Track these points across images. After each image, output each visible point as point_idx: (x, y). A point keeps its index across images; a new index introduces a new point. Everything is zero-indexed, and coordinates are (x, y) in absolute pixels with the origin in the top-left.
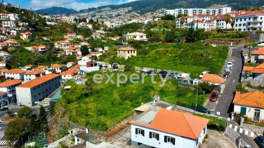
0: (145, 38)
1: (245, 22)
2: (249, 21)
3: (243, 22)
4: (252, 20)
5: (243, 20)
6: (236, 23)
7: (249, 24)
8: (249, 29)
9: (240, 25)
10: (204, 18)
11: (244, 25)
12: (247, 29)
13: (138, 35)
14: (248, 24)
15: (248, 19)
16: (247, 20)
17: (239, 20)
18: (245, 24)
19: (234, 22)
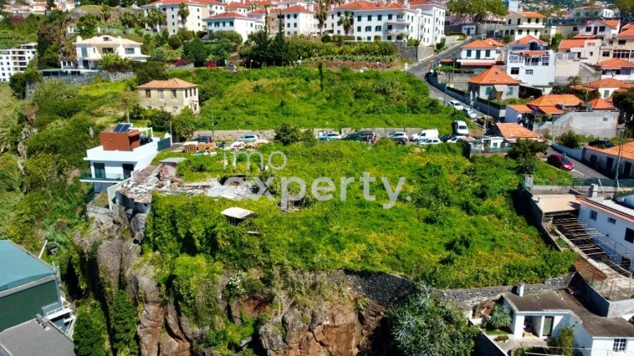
0: (138, 53)
1: (381, 23)
2: (390, 21)
3: (375, 22)
4: (394, 20)
5: (375, 19)
6: (356, 24)
7: (390, 27)
8: (389, 38)
9: (368, 29)
10: (211, 6)
11: (378, 28)
12: (386, 38)
13: (121, 46)
14: (387, 27)
15: (387, 17)
16: (385, 19)
17: (364, 19)
18: (380, 27)
19: (352, 21)
